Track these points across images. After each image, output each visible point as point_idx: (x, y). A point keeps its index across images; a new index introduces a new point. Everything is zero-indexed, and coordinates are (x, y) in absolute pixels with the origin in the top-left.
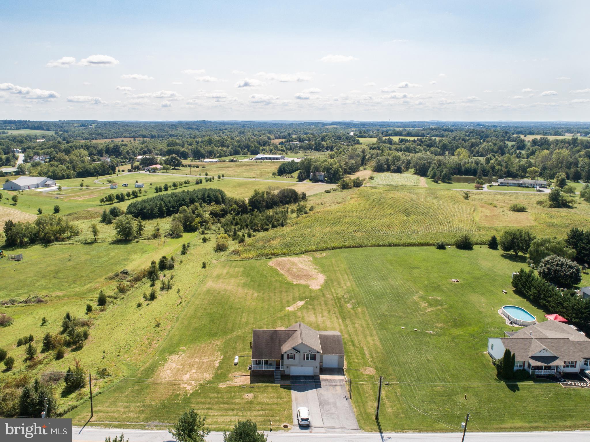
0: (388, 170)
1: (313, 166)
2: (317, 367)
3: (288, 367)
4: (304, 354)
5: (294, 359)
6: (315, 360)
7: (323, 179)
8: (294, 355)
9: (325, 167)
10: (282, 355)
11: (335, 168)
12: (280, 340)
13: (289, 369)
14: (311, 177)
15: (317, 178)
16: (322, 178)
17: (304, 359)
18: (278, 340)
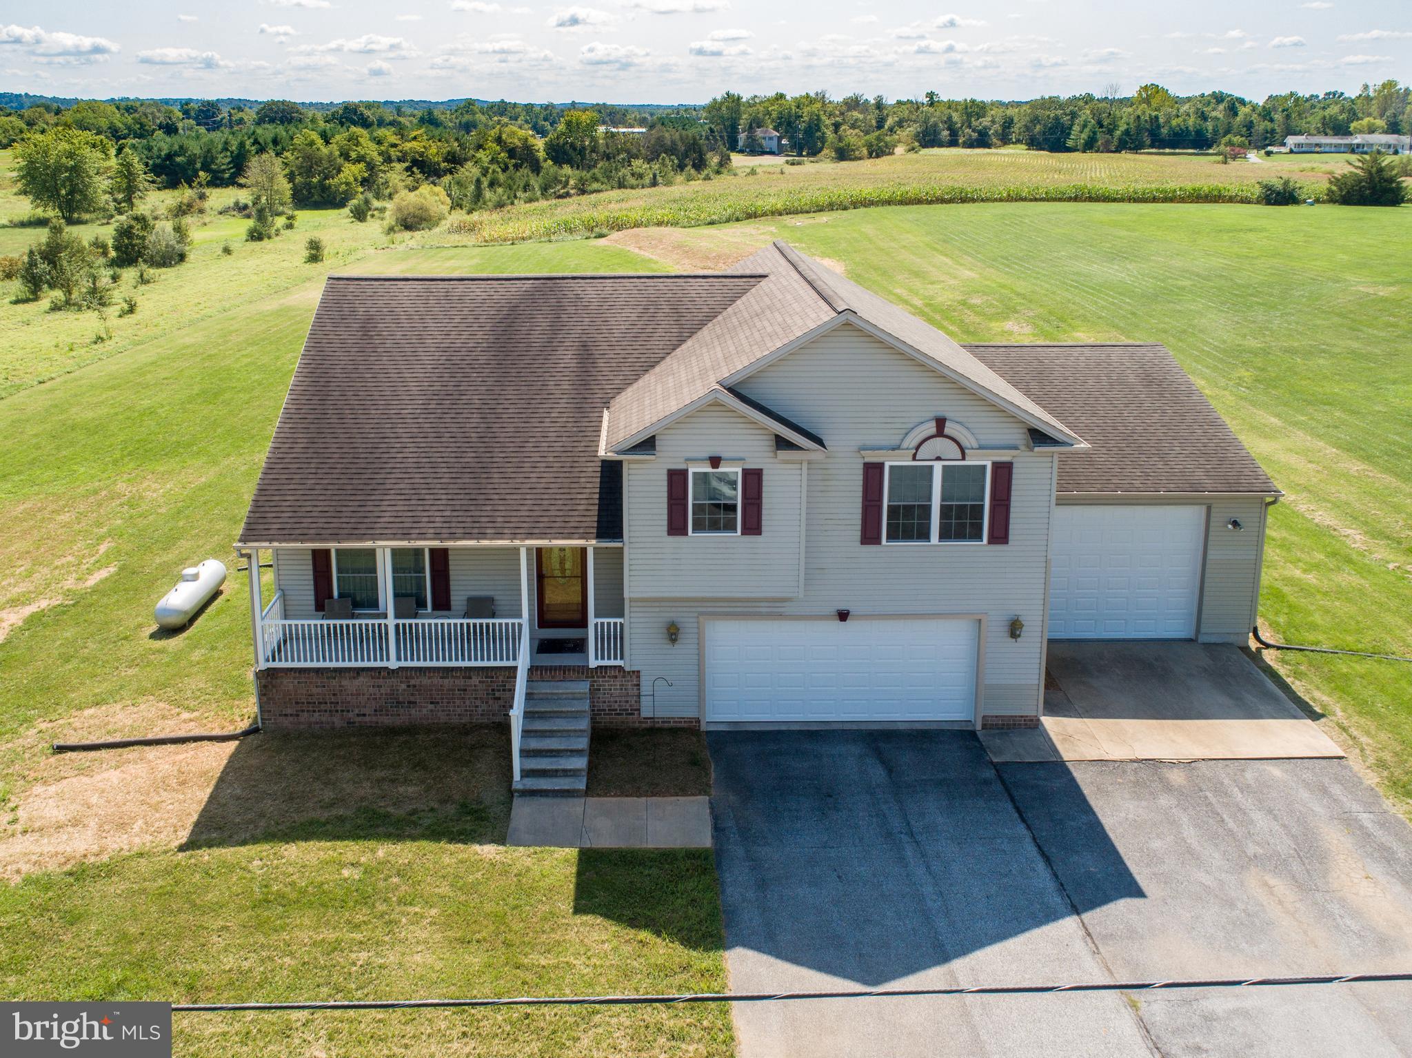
0: (953, 143)
1: (744, 116)
2: (1014, 629)
3: (673, 633)
4: (872, 472)
5: (753, 526)
6: (1000, 535)
7: (775, 149)
8: (753, 478)
9: (781, 113)
10: (611, 473)
11: (812, 114)
12: (586, 355)
13: (686, 648)
14: (741, 143)
15: (761, 146)
16: (774, 145)
17: (870, 536)
18: (567, 357)
